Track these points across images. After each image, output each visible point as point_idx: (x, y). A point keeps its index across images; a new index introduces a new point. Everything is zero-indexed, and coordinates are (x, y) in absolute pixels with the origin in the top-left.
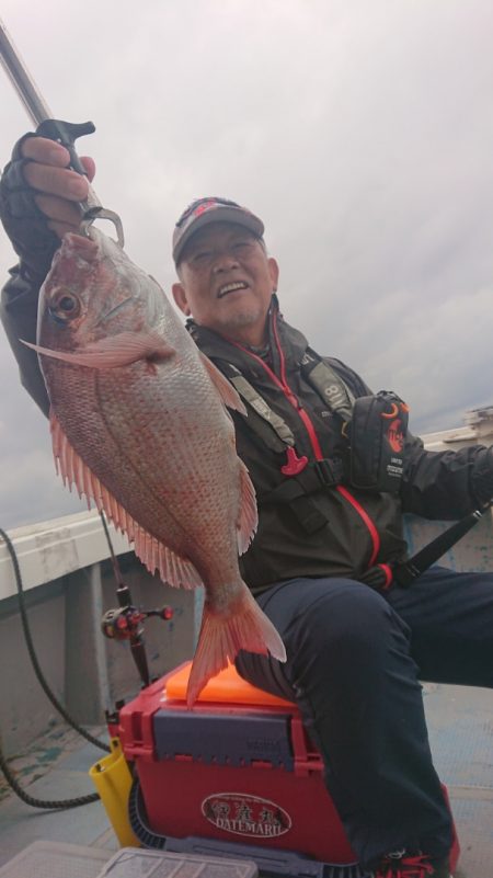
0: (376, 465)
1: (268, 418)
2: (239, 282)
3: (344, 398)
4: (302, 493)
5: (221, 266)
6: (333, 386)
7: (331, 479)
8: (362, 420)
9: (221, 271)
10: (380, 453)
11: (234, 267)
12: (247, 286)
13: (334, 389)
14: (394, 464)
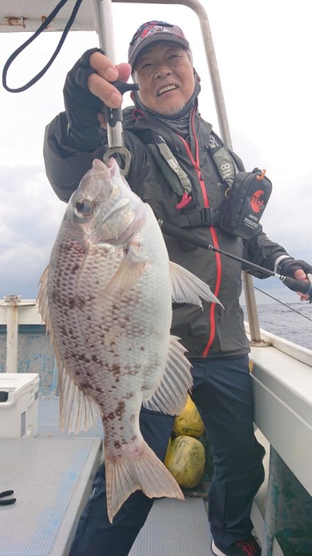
0: (238, 216)
1: (177, 171)
2: (172, 85)
3: (232, 173)
4: (188, 225)
5: (159, 74)
6: (227, 164)
7: (209, 221)
8: (238, 185)
9: (159, 77)
10: (242, 208)
11: (168, 74)
12: (177, 87)
13: (227, 166)
14: (251, 219)
